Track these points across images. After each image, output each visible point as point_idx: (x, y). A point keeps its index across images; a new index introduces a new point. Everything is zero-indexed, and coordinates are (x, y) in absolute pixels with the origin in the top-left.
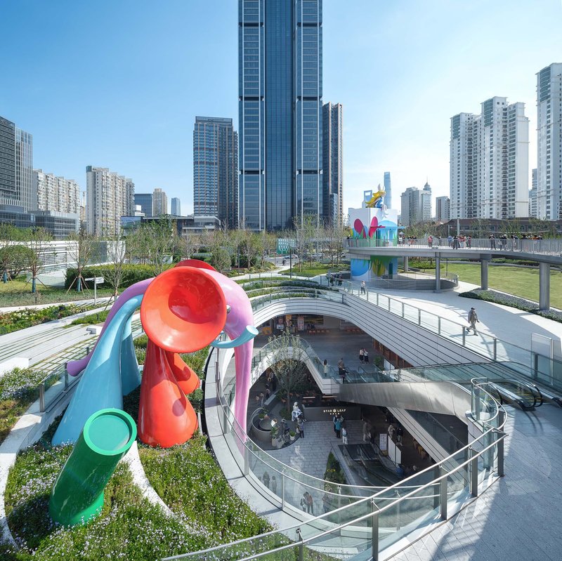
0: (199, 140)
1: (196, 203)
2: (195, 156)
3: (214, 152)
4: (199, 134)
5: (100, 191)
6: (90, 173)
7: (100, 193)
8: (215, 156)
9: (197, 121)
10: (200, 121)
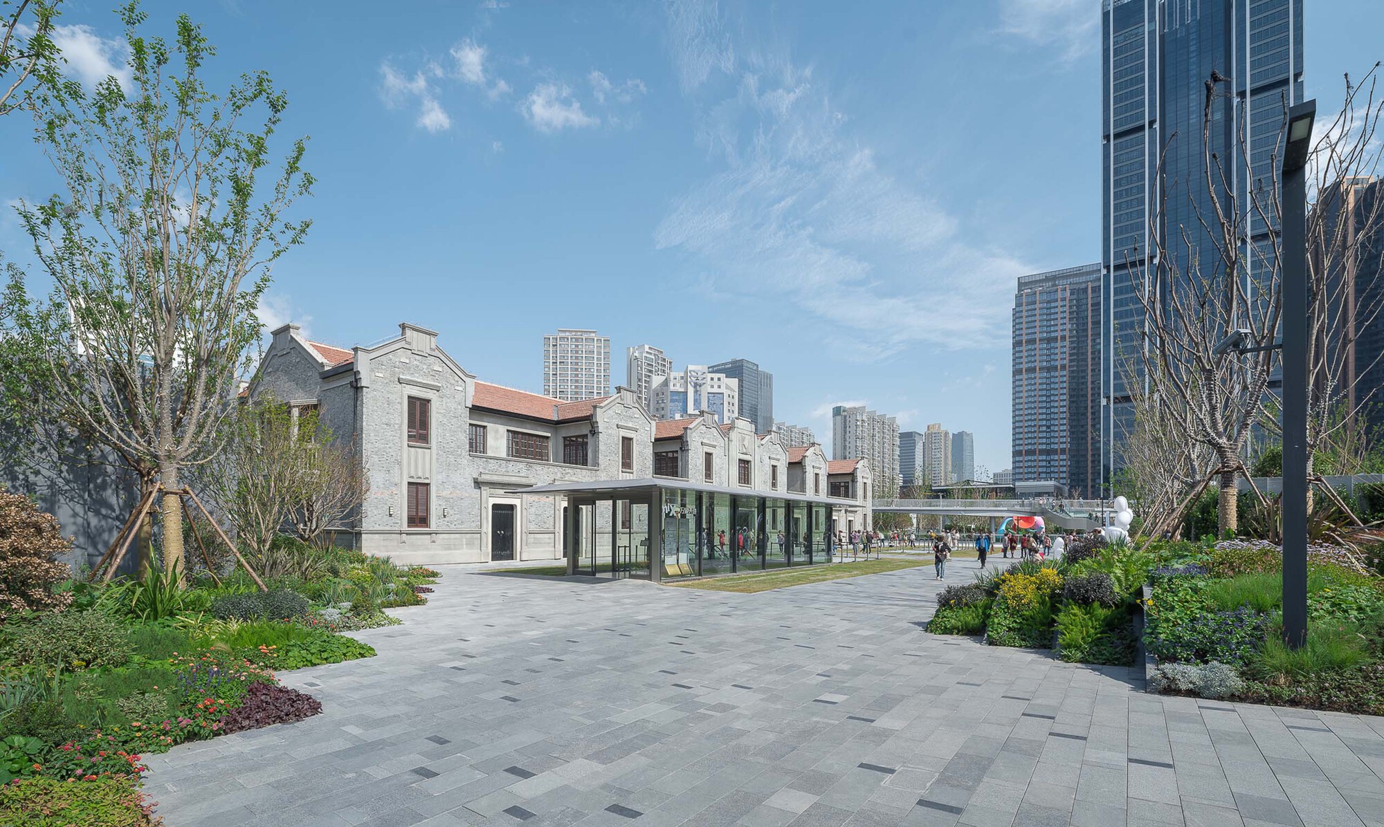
0: (1024, 326)
1: (1016, 453)
2: (1016, 359)
3: (1059, 344)
4: (1025, 314)
5: (852, 445)
6: (839, 418)
7: (853, 448)
8: (1062, 355)
9: (1020, 284)
10: (1026, 284)
